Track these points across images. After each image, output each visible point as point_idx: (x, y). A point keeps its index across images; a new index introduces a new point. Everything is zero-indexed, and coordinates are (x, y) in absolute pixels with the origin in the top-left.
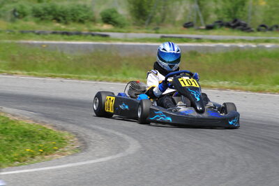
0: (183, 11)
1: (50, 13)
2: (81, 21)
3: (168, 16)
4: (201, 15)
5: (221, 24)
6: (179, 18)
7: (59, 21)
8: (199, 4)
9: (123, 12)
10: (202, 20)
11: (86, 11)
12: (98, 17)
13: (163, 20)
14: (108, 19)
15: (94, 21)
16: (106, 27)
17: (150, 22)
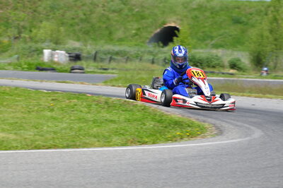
2: (214, 67)
3: (279, 65)
7: (197, 66)
9: (245, 60)
11: (218, 59)
12: (227, 64)
13: (275, 67)
14: (233, 66)
15: (223, 67)
16: (232, 71)
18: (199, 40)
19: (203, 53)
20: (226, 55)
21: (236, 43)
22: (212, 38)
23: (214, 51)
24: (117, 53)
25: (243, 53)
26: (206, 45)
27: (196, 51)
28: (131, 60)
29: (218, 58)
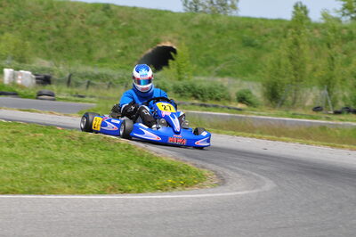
0: (312, 96)
1: (189, 90)
2: (217, 99)
3: (298, 101)
4: (330, 102)
5: (348, 110)
6: (309, 103)
7: (197, 98)
8: (328, 90)
9: (257, 92)
10: (331, 106)
11: (223, 90)
12: (234, 97)
13: (294, 103)
14: (242, 99)
15: (229, 100)
16: (240, 106)
17: (282, 104)
18: (201, 65)
19: (205, 81)
20: (233, 86)
21: (248, 70)
22: (217, 63)
23: (219, 80)
24: (97, 77)
25: (255, 85)
26: (209, 72)
27: (196, 78)
28: (114, 86)
29: (223, 88)
